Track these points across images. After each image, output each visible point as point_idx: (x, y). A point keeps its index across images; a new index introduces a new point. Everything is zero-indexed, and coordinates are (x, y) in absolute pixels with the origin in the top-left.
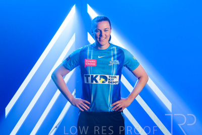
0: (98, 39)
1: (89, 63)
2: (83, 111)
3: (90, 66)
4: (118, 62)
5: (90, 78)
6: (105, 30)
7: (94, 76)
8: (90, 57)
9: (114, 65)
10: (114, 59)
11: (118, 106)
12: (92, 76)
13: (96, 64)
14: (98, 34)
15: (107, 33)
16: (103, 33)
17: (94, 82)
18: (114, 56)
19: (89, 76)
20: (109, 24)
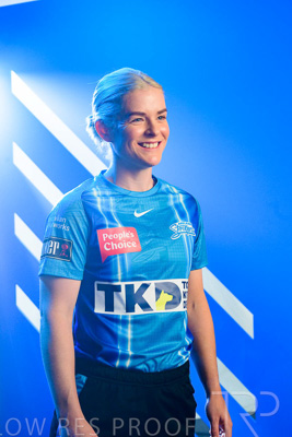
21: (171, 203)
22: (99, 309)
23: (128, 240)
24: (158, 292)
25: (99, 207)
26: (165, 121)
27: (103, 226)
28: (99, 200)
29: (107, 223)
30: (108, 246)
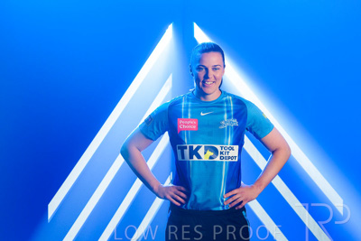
0: (201, 84)
1: (186, 125)
2: (179, 204)
3: (187, 130)
4: (235, 122)
5: (187, 152)
6: (215, 68)
7: (195, 146)
8: (186, 115)
9: (228, 127)
10: (229, 117)
11: (235, 198)
12: (191, 148)
13: (198, 127)
14: (202, 74)
15: (218, 74)
16: (211, 73)
17: (195, 158)
18: (228, 112)
19: (186, 148)
20: (221, 58)
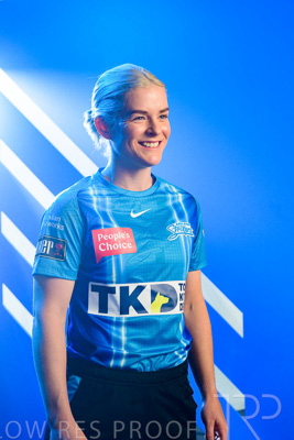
21: (170, 203)
22: (93, 310)
23: (123, 241)
24: (154, 294)
25: (95, 207)
26: (166, 120)
27: (98, 226)
28: (95, 199)
29: (102, 222)
30: (103, 247)
